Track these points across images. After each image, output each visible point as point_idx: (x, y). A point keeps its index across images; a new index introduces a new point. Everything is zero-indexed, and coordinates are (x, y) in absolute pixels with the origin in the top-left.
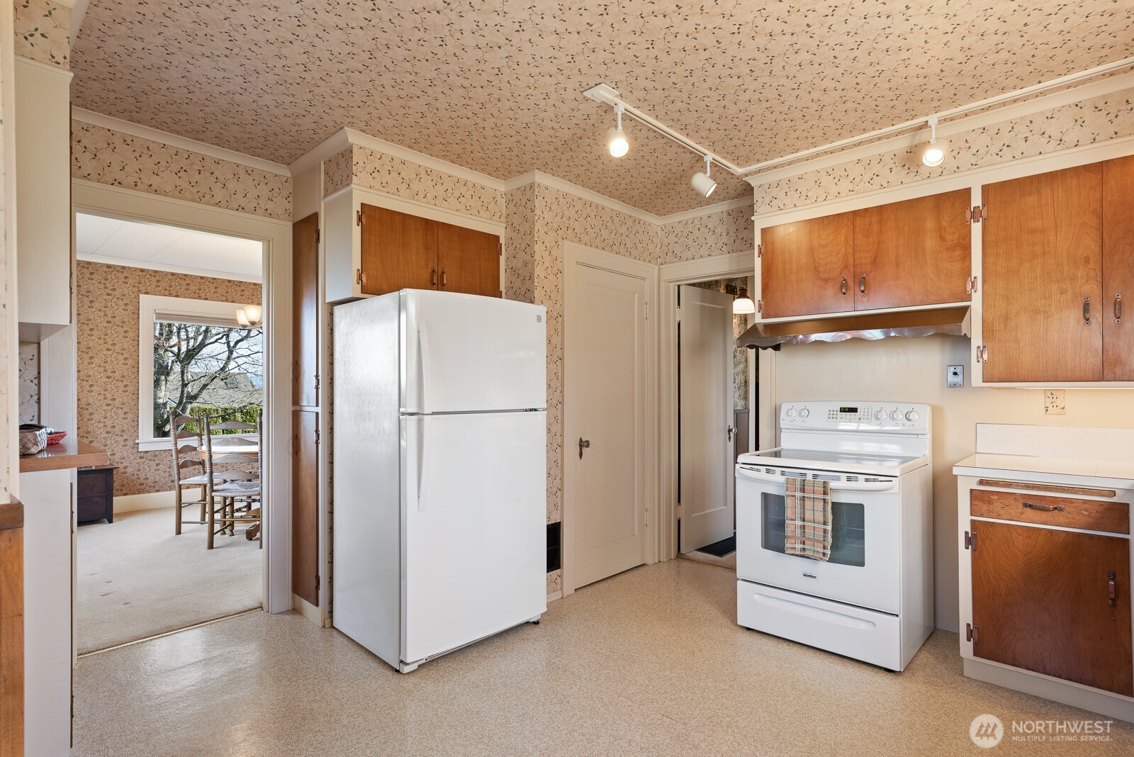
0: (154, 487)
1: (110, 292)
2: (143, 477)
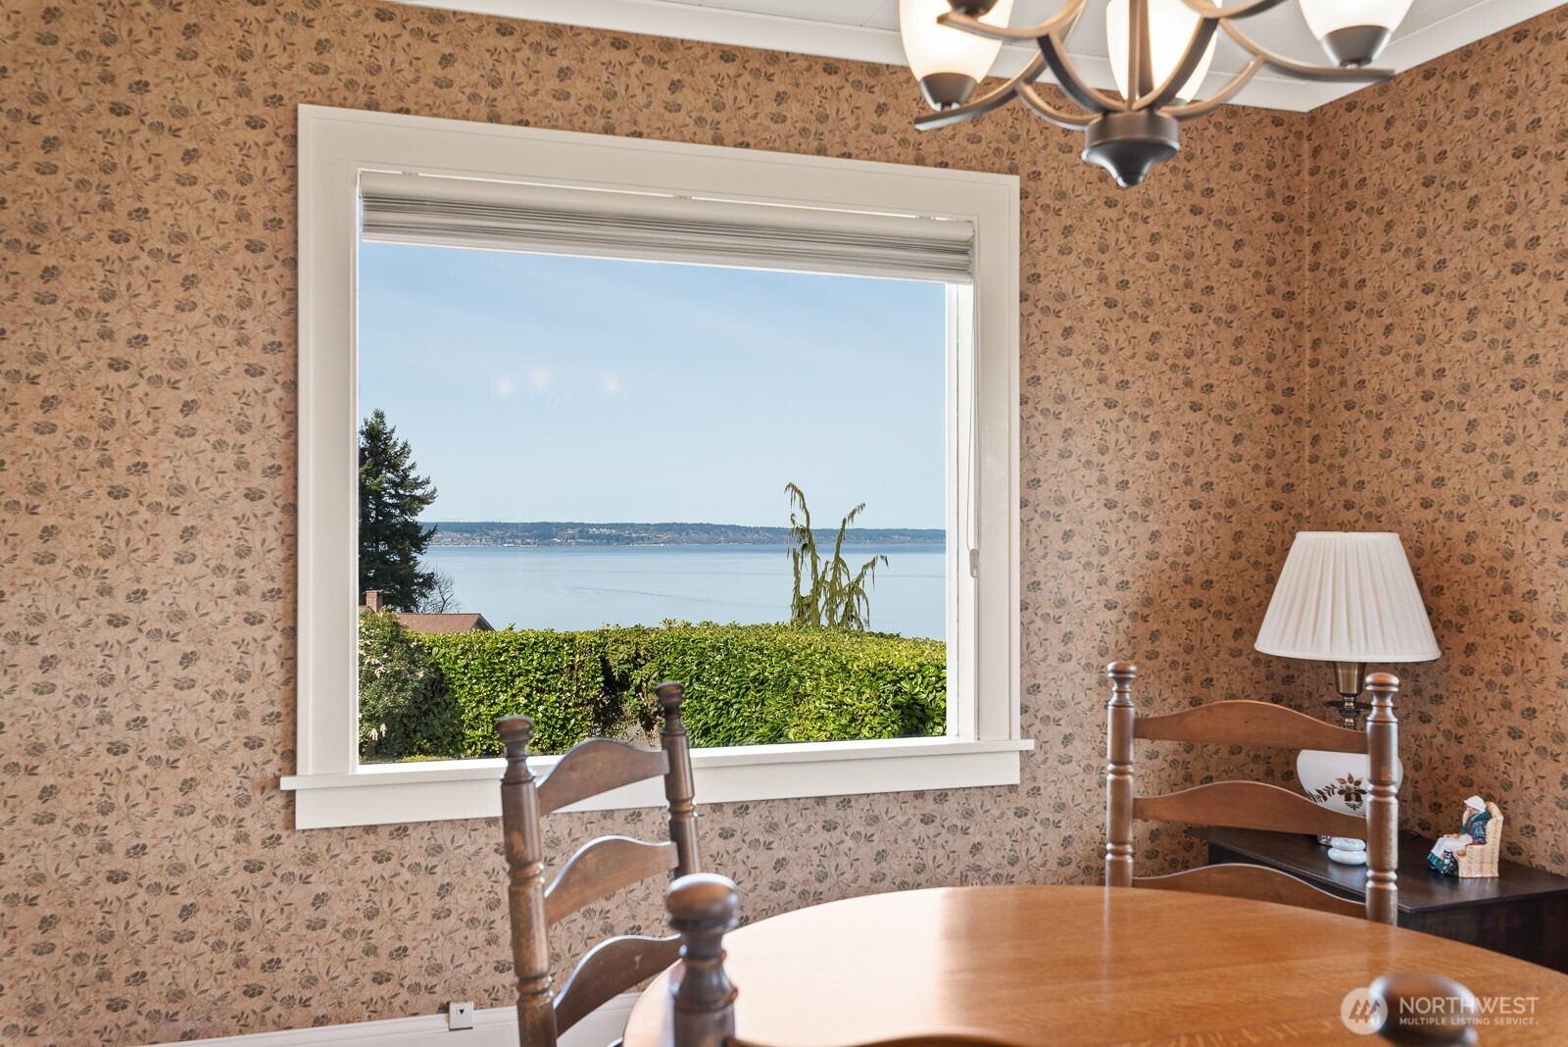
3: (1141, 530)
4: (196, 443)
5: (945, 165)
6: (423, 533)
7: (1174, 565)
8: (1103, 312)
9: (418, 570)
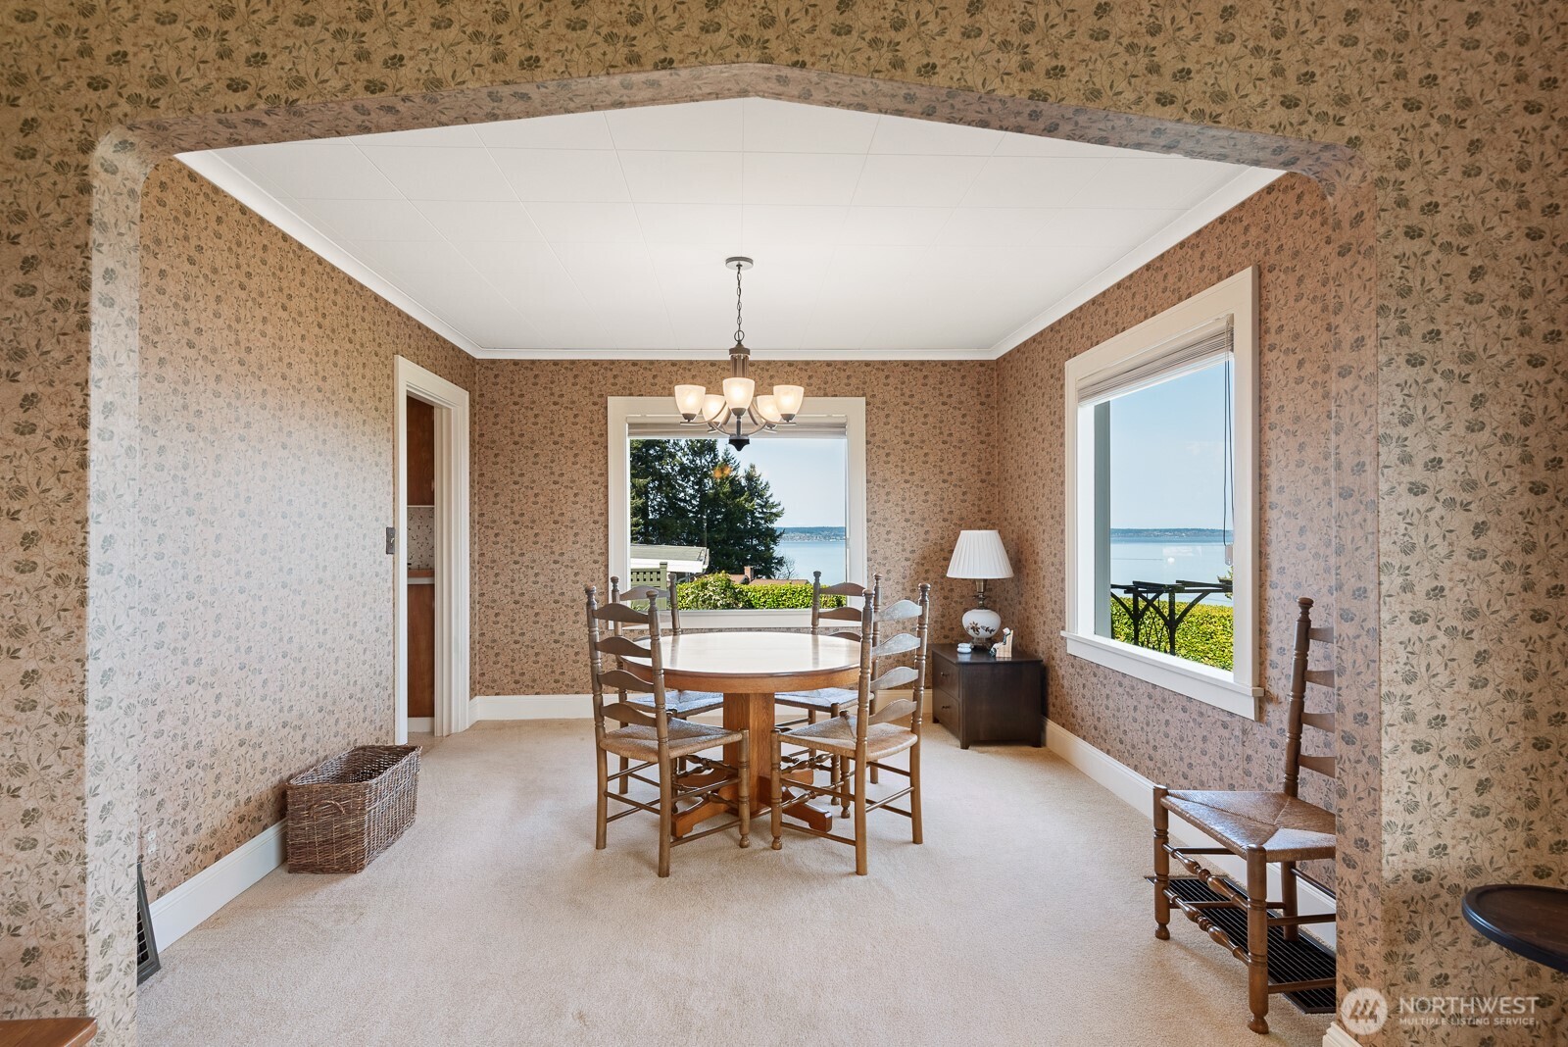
3: (921, 530)
4: (578, 506)
5: (836, 396)
6: (778, 533)
7: (935, 544)
8: (903, 446)
9: (774, 555)
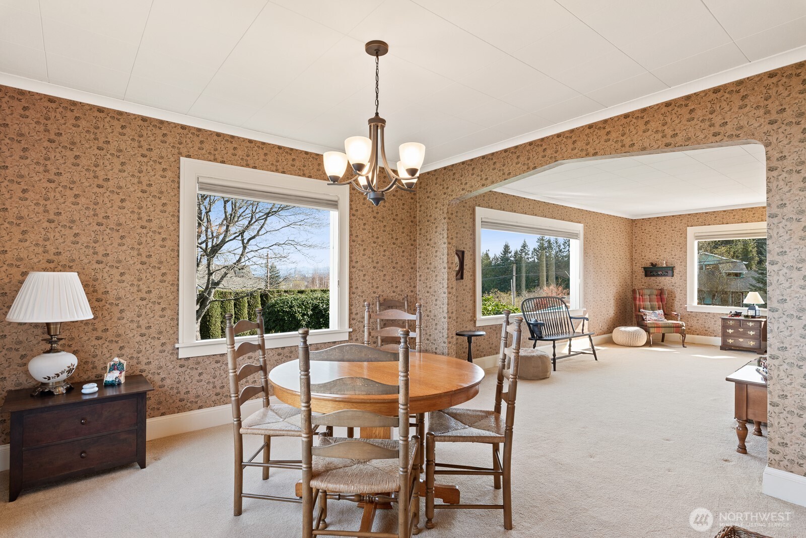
0: (196, 402)
1: (145, 152)
2: (183, 390)
